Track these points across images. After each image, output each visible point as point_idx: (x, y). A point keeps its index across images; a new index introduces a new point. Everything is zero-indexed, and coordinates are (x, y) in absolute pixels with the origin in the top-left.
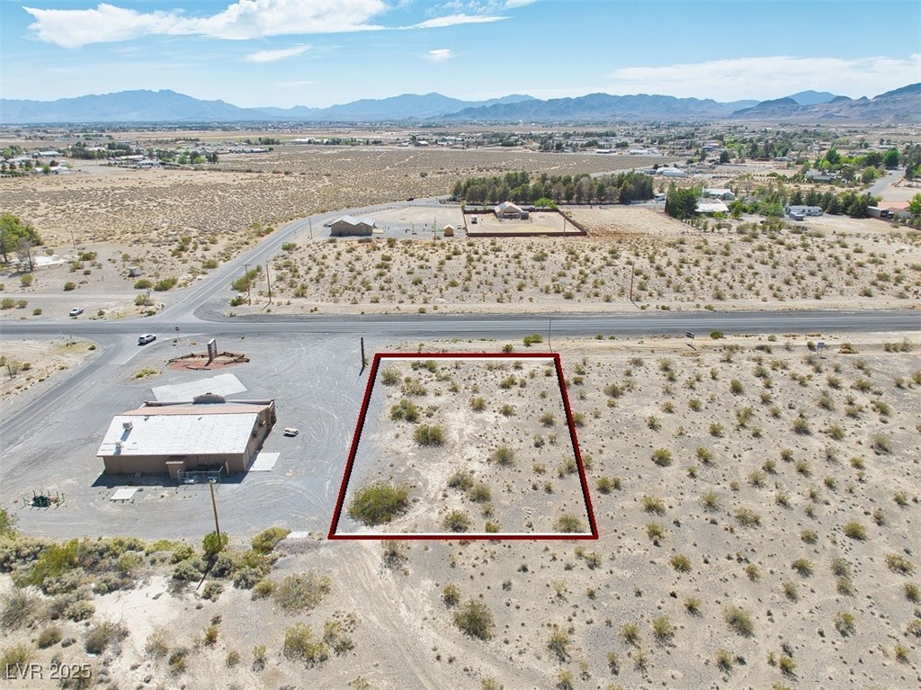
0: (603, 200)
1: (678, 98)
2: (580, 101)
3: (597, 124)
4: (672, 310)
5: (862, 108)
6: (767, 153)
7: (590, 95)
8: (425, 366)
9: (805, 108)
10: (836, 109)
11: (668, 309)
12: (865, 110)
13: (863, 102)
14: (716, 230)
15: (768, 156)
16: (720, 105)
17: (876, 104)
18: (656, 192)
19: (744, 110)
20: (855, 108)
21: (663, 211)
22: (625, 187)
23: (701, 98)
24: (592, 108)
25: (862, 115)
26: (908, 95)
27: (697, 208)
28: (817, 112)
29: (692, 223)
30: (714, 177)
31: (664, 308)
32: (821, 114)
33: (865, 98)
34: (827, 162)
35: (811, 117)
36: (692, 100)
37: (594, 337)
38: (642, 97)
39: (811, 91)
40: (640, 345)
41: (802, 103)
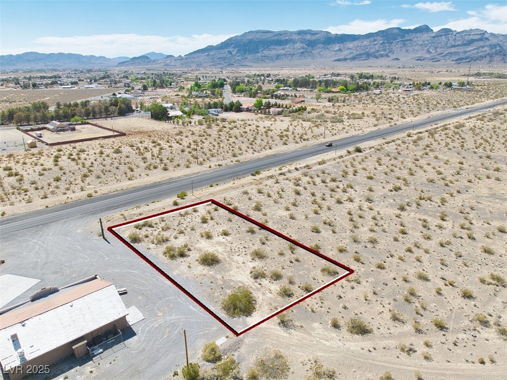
0: (109, 115)
1: (84, 55)
2: (19, 57)
3: (38, 71)
4: (223, 165)
5: (180, 61)
6: (162, 84)
7: (25, 53)
8: (144, 225)
9: (154, 61)
10: (169, 61)
11: (221, 165)
12: (182, 62)
13: (180, 58)
14: (189, 124)
15: (163, 86)
16: (109, 59)
17: (186, 59)
18: (134, 107)
19: (124, 62)
20: (178, 61)
21: (150, 117)
22: (120, 107)
23: (97, 55)
24: (30, 61)
25: (182, 64)
26: (199, 55)
27: (169, 114)
28: (161, 63)
29: (174, 122)
30: (151, 98)
31: (219, 165)
32: (162, 64)
33: (180, 56)
34: (196, 87)
35: (159, 65)
36: (92, 56)
37: (209, 186)
38: (61, 54)
39: (153, 52)
40: (234, 185)
41: (152, 58)
